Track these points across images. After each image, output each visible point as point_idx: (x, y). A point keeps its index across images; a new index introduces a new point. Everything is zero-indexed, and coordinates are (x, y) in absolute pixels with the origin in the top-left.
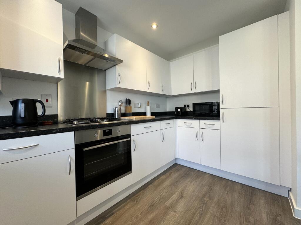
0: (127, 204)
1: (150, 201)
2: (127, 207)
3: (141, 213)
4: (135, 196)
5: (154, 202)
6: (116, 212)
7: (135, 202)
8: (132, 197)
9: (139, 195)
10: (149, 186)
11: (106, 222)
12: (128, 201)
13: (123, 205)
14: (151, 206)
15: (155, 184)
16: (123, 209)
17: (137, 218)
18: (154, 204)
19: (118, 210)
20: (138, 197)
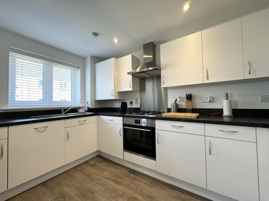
0: (147, 180)
1: (155, 195)
2: (144, 181)
3: (141, 190)
4: (157, 183)
5: (155, 199)
6: (139, 176)
7: (150, 184)
8: (155, 181)
9: (159, 185)
10: (176, 191)
11: (131, 175)
12: (150, 180)
13: (146, 178)
14: (150, 196)
15: (184, 196)
16: (142, 179)
17: (137, 188)
18: (153, 198)
19: (141, 177)
20: (156, 185)
